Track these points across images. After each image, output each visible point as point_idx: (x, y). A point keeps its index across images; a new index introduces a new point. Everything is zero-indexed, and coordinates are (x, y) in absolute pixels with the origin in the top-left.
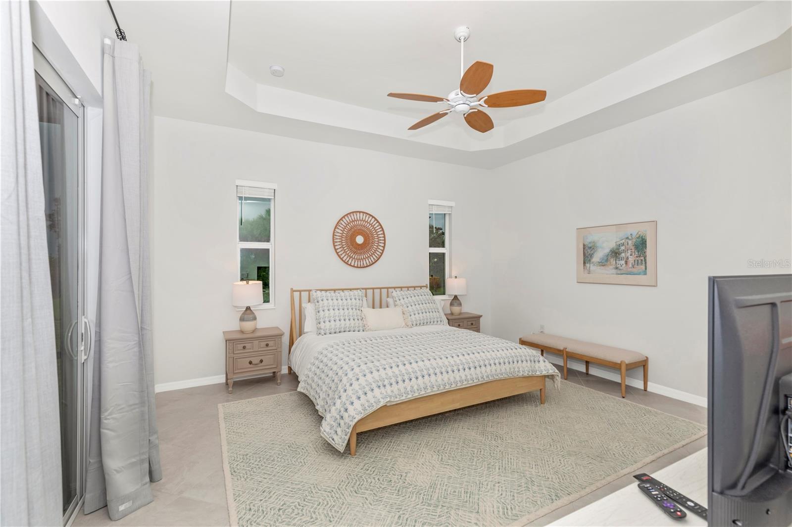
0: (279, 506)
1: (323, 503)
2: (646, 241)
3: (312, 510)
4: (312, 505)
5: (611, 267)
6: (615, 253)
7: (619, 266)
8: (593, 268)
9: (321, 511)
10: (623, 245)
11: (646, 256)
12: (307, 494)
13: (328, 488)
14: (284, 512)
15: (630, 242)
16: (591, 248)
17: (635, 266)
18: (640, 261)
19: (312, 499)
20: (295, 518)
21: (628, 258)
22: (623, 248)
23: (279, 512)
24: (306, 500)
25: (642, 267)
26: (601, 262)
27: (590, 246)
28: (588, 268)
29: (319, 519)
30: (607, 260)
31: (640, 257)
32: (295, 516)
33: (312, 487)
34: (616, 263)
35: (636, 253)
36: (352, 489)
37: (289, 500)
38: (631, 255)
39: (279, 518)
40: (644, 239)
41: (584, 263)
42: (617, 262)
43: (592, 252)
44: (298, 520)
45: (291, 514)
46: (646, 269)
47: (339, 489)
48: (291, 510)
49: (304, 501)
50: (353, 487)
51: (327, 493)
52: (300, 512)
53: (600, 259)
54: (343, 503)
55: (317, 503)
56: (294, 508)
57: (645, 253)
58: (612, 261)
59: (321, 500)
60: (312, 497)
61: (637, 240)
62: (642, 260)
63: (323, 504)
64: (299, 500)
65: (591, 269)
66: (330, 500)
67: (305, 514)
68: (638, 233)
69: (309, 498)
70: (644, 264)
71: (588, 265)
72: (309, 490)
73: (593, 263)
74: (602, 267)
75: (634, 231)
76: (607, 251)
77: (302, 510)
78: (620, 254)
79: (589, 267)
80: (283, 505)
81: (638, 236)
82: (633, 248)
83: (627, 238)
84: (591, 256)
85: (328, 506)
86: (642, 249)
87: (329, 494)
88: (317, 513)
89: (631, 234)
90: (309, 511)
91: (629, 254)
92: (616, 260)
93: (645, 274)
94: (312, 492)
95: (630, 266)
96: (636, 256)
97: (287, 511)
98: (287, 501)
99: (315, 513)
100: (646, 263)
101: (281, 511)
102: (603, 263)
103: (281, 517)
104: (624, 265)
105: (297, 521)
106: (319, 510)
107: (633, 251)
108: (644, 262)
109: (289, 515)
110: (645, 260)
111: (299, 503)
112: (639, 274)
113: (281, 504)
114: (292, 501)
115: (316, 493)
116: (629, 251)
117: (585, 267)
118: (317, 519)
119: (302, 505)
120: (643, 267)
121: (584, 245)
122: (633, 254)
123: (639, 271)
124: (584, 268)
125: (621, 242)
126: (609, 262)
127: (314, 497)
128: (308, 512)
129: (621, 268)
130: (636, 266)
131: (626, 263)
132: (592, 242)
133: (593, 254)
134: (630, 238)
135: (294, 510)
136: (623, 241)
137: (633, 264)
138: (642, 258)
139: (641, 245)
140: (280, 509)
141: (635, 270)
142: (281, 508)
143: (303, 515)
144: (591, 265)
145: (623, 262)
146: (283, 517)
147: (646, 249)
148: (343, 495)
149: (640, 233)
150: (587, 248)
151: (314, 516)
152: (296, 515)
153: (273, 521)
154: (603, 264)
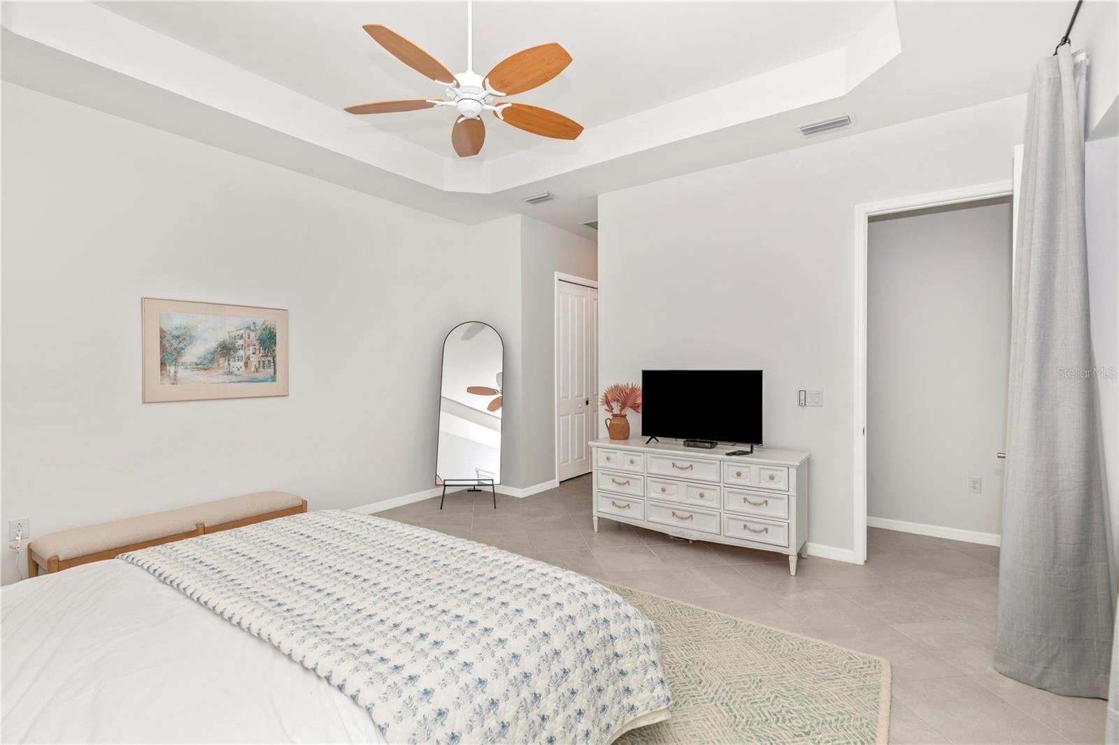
0: (806, 738)
1: (748, 700)
2: (275, 336)
3: (769, 704)
4: (763, 709)
5: (221, 371)
6: (226, 350)
7: (235, 369)
8: (182, 373)
9: (760, 695)
10: (241, 337)
11: (275, 356)
12: (755, 724)
13: (724, 712)
14: (804, 727)
15: (252, 335)
16: (178, 337)
17: (259, 370)
18: (267, 362)
19: (755, 715)
20: (796, 711)
21: (249, 358)
22: (240, 342)
23: (810, 732)
24: (764, 718)
25: (269, 370)
26: (201, 364)
27: (176, 333)
28: (172, 374)
29: (770, 690)
30: (212, 361)
31: (267, 356)
32: (793, 712)
33: (740, 727)
34: (229, 365)
35: (261, 351)
36: (699, 688)
37: (784, 736)
38: (254, 354)
39: (814, 725)
40: (273, 332)
41: (163, 364)
42: (231, 363)
43: (181, 345)
44: (793, 706)
45: (796, 718)
46: (275, 373)
47: (713, 698)
48: (794, 722)
49: (767, 720)
50: (696, 689)
51: (732, 707)
52: (784, 712)
53: (199, 359)
54: (727, 684)
55: (756, 706)
56: (787, 722)
57: (273, 351)
58: (221, 362)
59: (748, 704)
60: (753, 717)
61: (263, 332)
62: (269, 361)
63: (751, 699)
64: (774, 726)
65: (179, 375)
66: (737, 697)
67: (780, 706)
68: (264, 323)
69: (757, 718)
70: (272, 367)
71: (172, 369)
72: (746, 727)
73: (183, 364)
74: (202, 372)
75: (260, 320)
76: (213, 345)
77: (781, 711)
78: (236, 350)
79: (175, 372)
80: (799, 736)
81: (264, 327)
82: (257, 343)
83: (248, 328)
84: (179, 352)
85: (746, 693)
86: (269, 346)
87: (730, 704)
88: (766, 696)
89: (254, 323)
90: (772, 705)
91: (251, 352)
92: (229, 360)
93: (274, 379)
94: (747, 722)
95: (253, 369)
96: (261, 355)
97: (799, 726)
98: (790, 737)
99: (768, 699)
100: (275, 365)
101: (806, 730)
102: (206, 364)
103: (811, 724)
104: (243, 368)
105: (796, 706)
106: (761, 698)
107: (258, 347)
108: (272, 364)
109: (800, 718)
110: (274, 362)
111: (776, 723)
112: (266, 381)
113: (800, 738)
114: (782, 732)
115: (743, 718)
116: (251, 348)
117: (164, 371)
118: (772, 692)
119: (775, 717)
120: (271, 371)
121: (162, 331)
122: (258, 352)
123: (266, 377)
124: (161, 375)
125: (238, 333)
126: (216, 364)
127: (751, 714)
128: (775, 705)
129: (238, 373)
130: (261, 369)
131: (246, 364)
132: (181, 327)
133: (183, 349)
134: (252, 328)
135: (789, 720)
136: (242, 331)
137: (257, 366)
138: (270, 359)
139: (268, 340)
140: (808, 734)
141: (259, 376)
142: (803, 735)
143: (783, 706)
144: (180, 369)
145: (241, 364)
146: (809, 722)
147: (275, 346)
148: (717, 690)
149: (266, 323)
150: (169, 337)
151: (772, 697)
152: (791, 713)
153: (824, 726)
154: (205, 367)
